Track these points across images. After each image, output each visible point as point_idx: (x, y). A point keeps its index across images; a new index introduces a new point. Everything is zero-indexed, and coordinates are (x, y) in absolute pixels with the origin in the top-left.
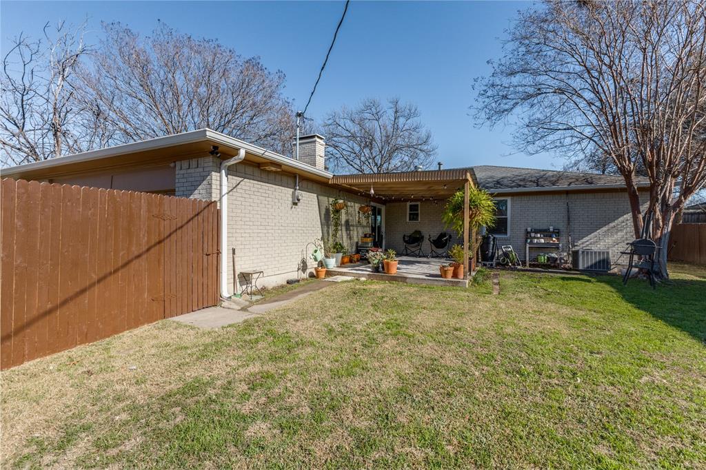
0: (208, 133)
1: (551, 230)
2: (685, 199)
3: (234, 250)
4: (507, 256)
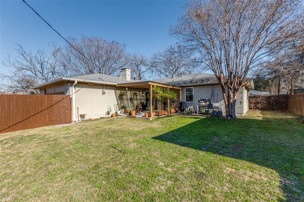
0: (63, 78)
1: (207, 99)
2: (240, 87)
3: (78, 108)
4: (189, 110)
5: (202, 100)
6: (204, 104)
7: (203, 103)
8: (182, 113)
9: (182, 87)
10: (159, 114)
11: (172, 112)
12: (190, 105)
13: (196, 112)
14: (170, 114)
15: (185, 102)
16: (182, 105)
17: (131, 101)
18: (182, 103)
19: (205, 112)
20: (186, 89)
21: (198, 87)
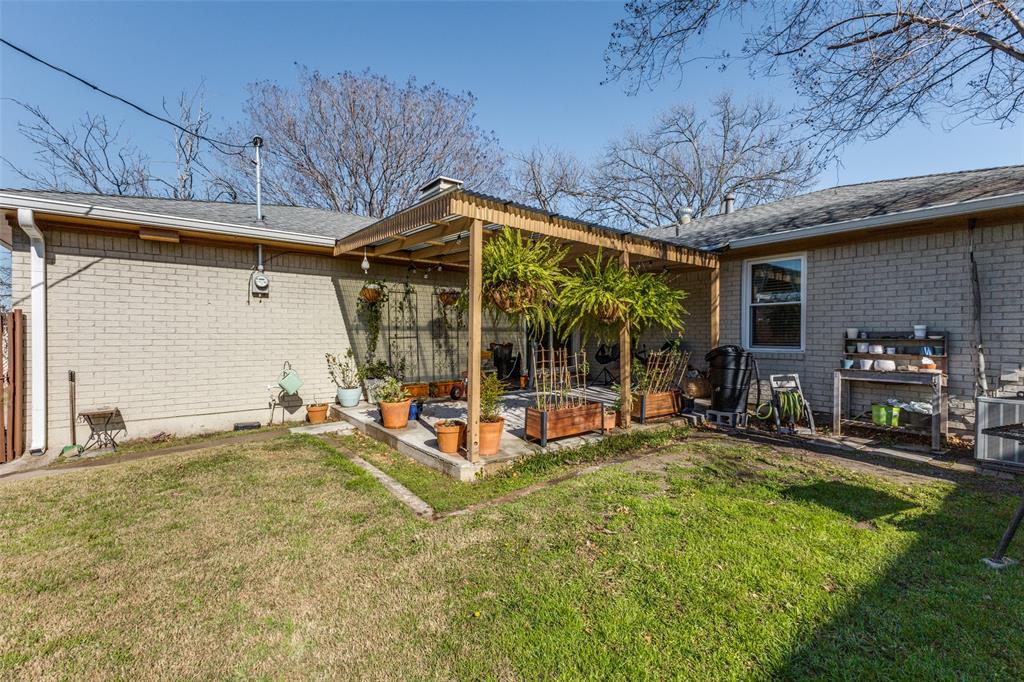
1: (921, 334)
4: (775, 401)
5: (873, 339)
6: (890, 365)
7: (885, 356)
8: (725, 419)
9: (726, 255)
10: (543, 432)
11: (648, 413)
12: (784, 369)
13: (824, 421)
14: (633, 428)
15: (746, 345)
16: (725, 367)
17: (435, 337)
18: (722, 352)
19: (901, 421)
20: (755, 268)
21: (846, 252)
